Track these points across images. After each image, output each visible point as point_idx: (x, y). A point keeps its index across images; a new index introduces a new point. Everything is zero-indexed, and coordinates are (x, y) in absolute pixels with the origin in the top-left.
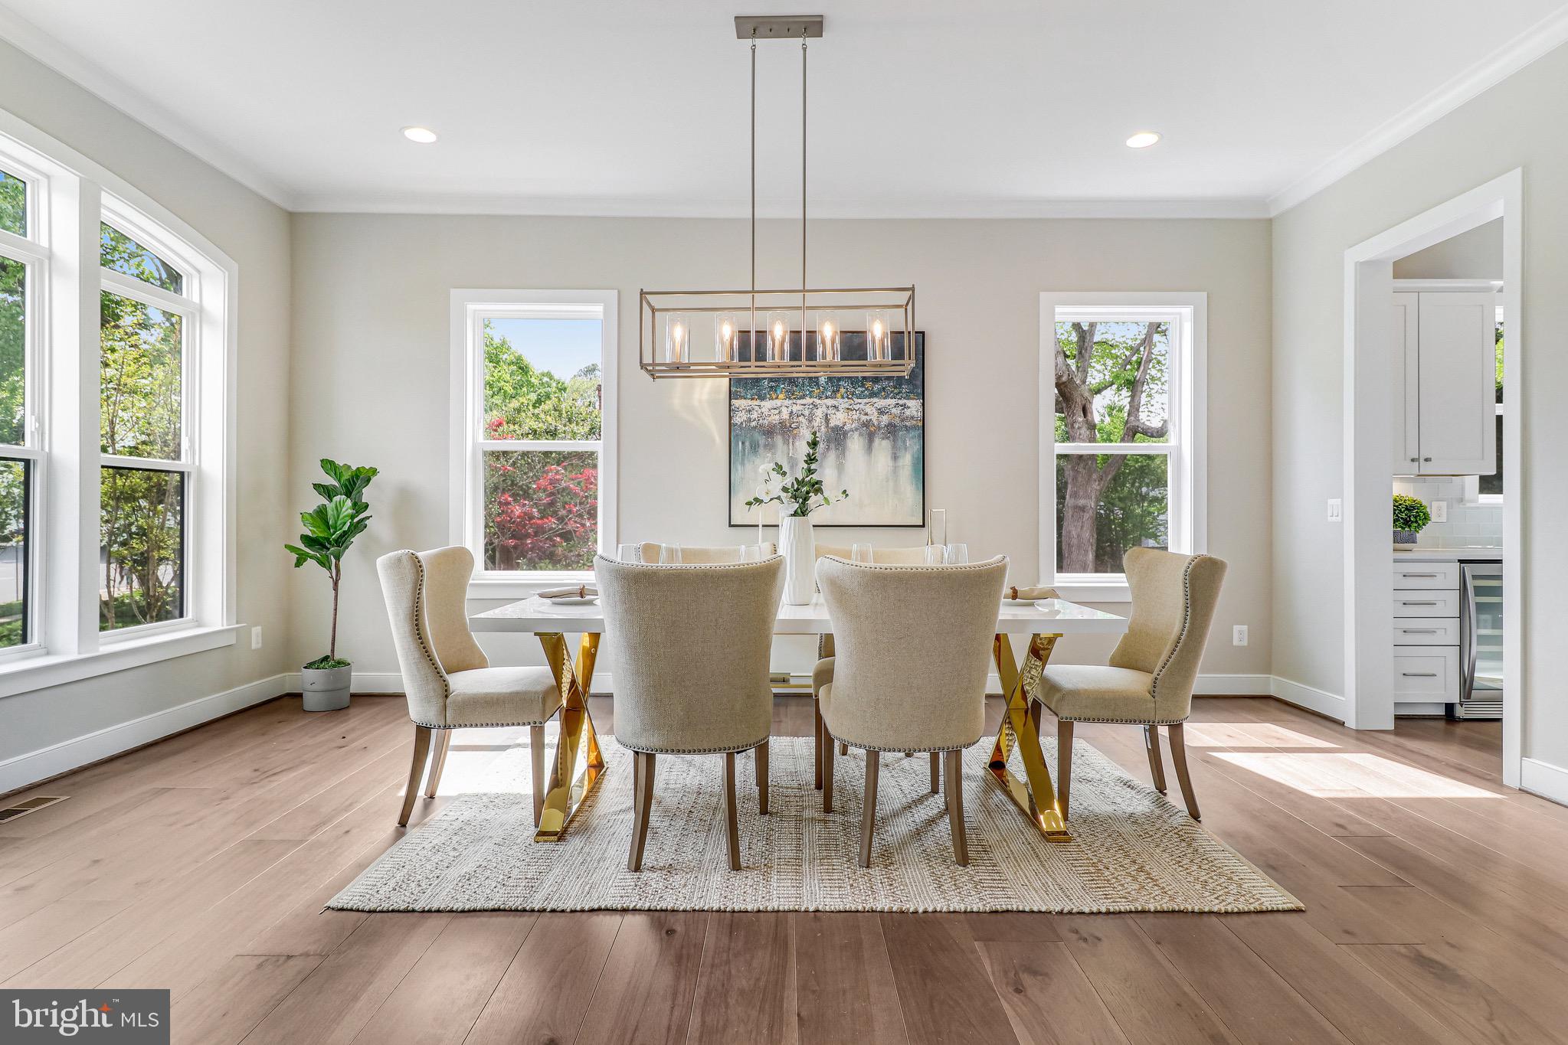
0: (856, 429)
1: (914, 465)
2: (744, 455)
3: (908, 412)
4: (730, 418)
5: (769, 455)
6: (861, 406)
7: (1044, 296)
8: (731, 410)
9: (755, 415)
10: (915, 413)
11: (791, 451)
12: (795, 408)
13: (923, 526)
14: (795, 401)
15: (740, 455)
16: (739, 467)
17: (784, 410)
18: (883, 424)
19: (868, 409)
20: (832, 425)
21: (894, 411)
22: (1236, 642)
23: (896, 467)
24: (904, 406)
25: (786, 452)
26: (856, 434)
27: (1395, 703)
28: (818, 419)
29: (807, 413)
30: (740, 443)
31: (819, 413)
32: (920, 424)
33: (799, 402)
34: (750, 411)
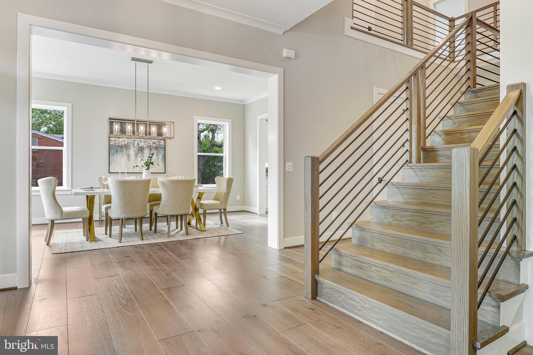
0: (147, 147)
1: (163, 157)
2: (113, 153)
3: (161, 144)
4: (109, 143)
5: (121, 153)
6: (148, 141)
7: (195, 117)
8: (109, 141)
9: (117, 142)
10: (163, 144)
11: (128, 152)
12: (129, 141)
13: (165, 173)
14: (129, 139)
15: (112, 153)
16: (112, 156)
17: (126, 141)
18: (154, 146)
19: (150, 142)
20: (140, 146)
21: (157, 143)
22: (237, 199)
23: (157, 158)
24: (160, 142)
25: (126, 153)
26: (147, 149)
27: (266, 209)
28: (136, 144)
29: (132, 142)
30: (112, 150)
31: (136, 143)
32: (164, 147)
33: (130, 139)
34: (115, 141)
